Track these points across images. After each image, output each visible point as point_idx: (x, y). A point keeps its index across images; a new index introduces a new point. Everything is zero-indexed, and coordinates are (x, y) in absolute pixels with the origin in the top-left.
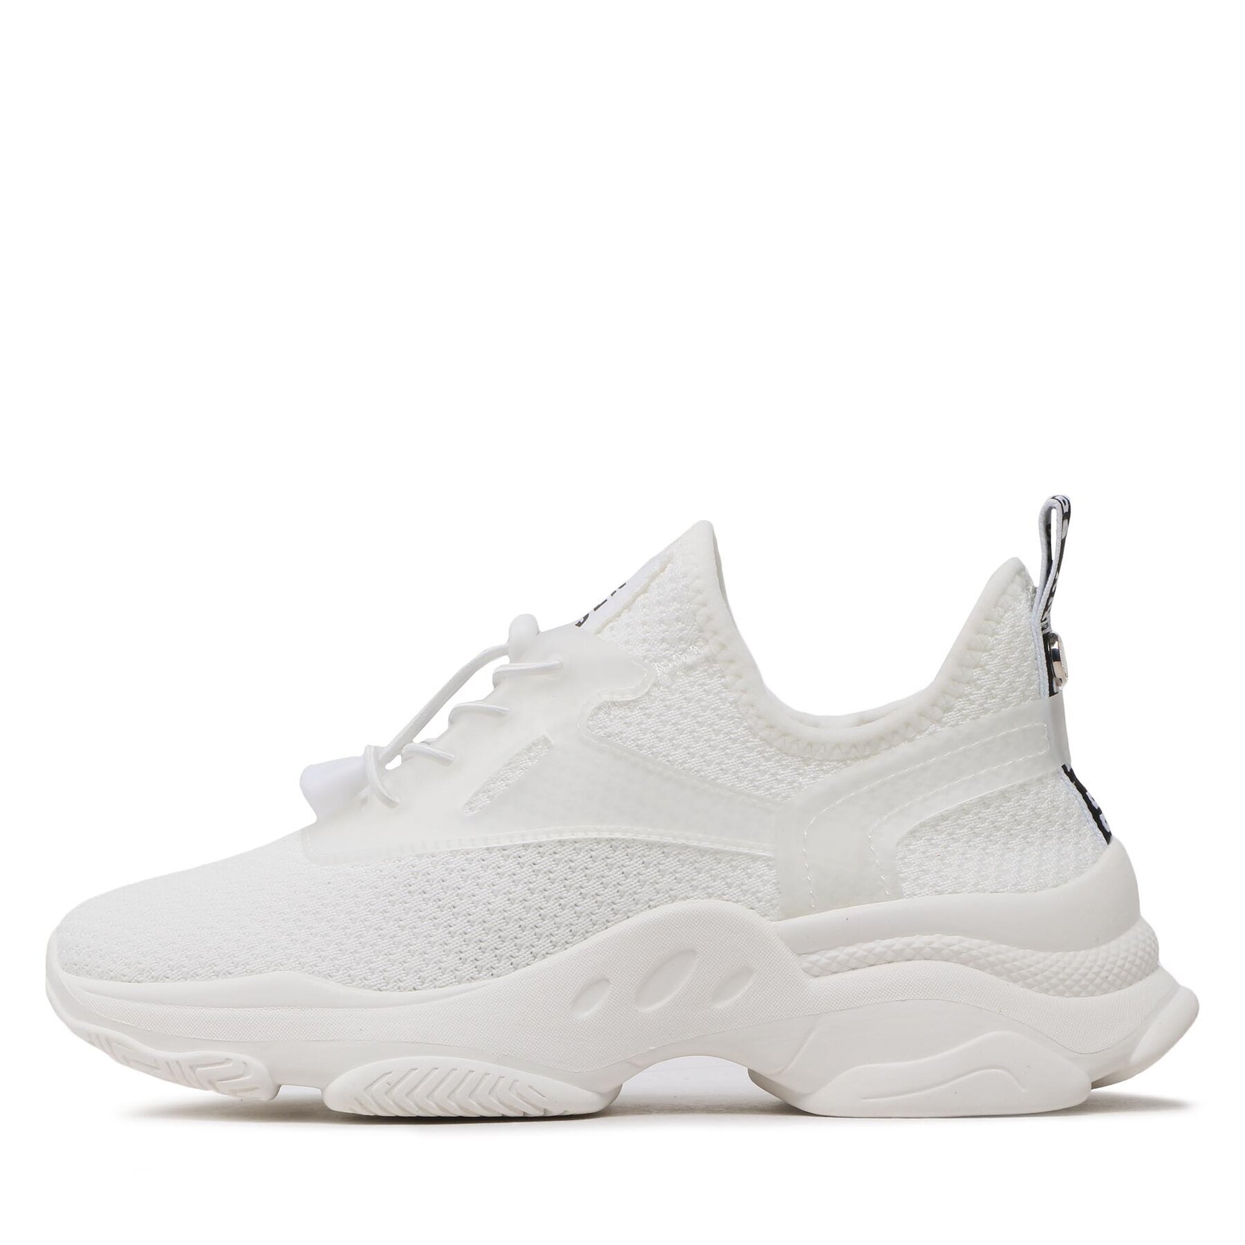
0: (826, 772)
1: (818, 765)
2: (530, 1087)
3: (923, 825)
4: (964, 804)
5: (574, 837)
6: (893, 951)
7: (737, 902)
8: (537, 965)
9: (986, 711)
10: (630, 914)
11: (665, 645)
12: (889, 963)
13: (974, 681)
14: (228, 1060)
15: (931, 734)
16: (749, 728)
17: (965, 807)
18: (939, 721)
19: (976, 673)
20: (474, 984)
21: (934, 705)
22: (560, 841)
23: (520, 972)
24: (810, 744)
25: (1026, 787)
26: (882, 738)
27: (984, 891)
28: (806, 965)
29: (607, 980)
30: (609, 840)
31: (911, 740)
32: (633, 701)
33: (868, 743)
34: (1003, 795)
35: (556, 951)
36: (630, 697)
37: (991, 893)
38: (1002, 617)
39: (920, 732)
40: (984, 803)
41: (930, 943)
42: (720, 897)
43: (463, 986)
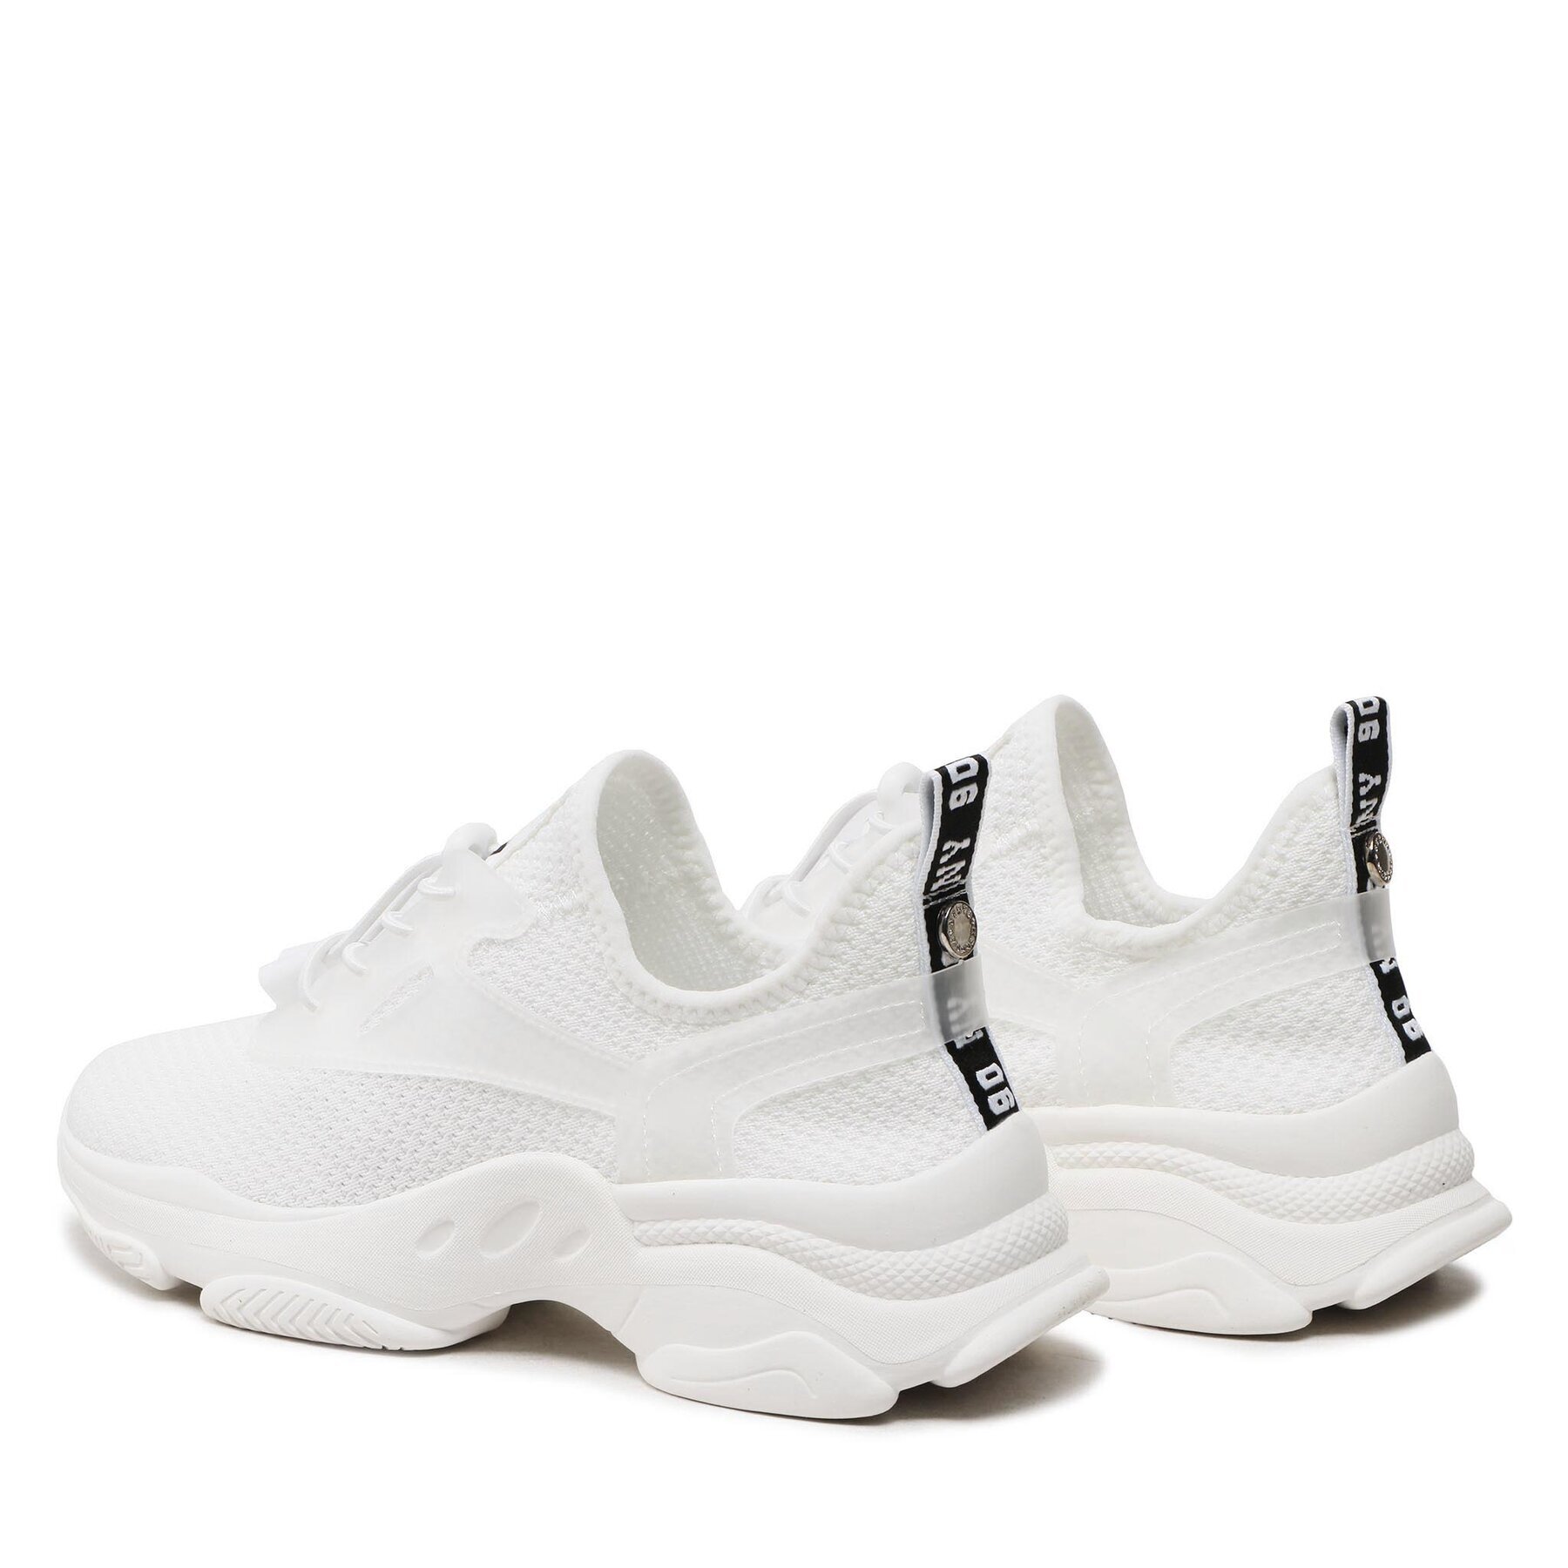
0: (684, 1035)
1: (675, 1028)
2: (364, 1321)
3: (774, 1100)
4: (819, 1082)
5: (437, 1075)
6: (713, 1232)
7: (584, 1159)
8: (397, 1197)
9: (851, 987)
10: (483, 1158)
11: (549, 885)
12: (727, 1243)
13: (839, 956)
14: (129, 1248)
15: (793, 1005)
16: (610, 982)
17: (820, 1085)
18: (802, 993)
19: (841, 947)
20: (338, 1208)
21: (796, 976)
22: (396, 1076)
23: (381, 1201)
24: (668, 1006)
25: (891, 1069)
26: (741, 1006)
27: (817, 1179)
28: (636, 1233)
29: (452, 1223)
30: (466, 1083)
31: (774, 1009)
32: (511, 940)
33: (726, 1010)
34: (863, 1076)
35: (414, 1186)
36: (509, 937)
37: (824, 1182)
38: (875, 890)
39: (783, 1002)
40: (841, 1083)
41: (749, 1230)
42: (567, 1152)
43: (330, 1209)
